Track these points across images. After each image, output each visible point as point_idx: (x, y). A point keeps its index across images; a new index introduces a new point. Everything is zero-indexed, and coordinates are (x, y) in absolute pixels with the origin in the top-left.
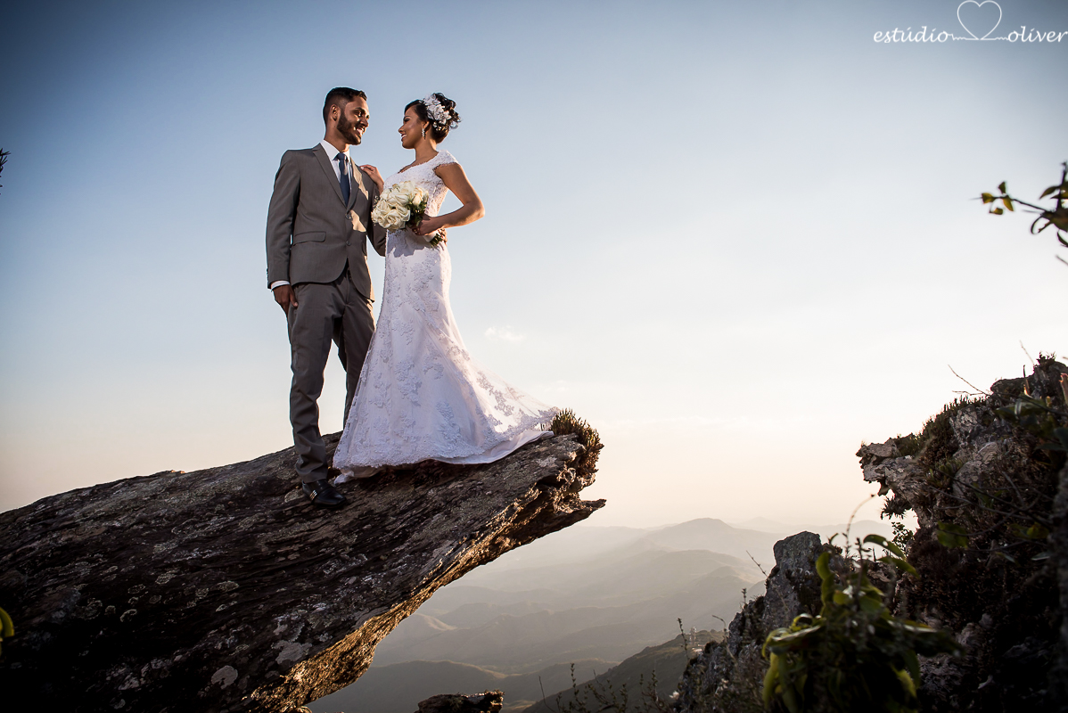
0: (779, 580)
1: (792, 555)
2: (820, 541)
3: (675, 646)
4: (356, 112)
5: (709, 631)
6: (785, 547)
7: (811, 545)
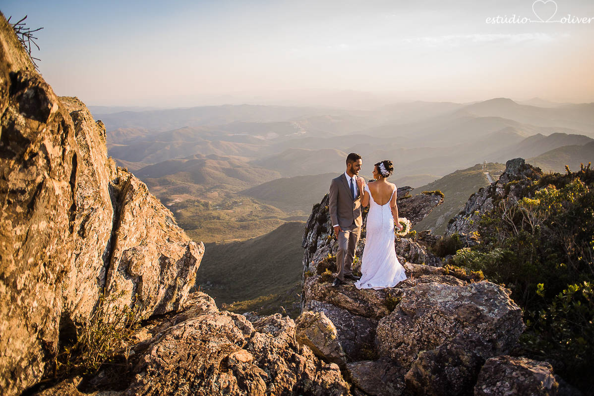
0: (504, 177)
1: (512, 167)
2: (524, 163)
3: (474, 170)
4: (357, 166)
5: (494, 163)
6: (510, 163)
7: (521, 164)
